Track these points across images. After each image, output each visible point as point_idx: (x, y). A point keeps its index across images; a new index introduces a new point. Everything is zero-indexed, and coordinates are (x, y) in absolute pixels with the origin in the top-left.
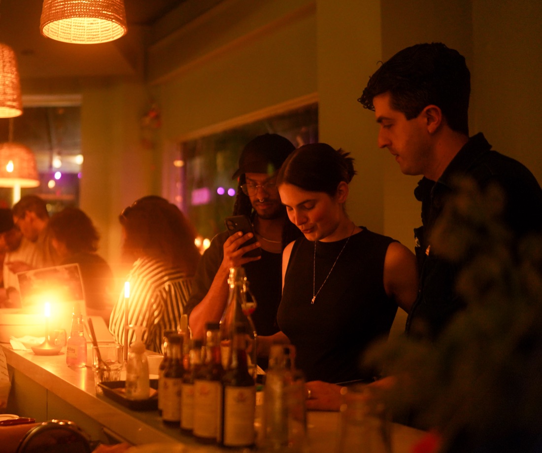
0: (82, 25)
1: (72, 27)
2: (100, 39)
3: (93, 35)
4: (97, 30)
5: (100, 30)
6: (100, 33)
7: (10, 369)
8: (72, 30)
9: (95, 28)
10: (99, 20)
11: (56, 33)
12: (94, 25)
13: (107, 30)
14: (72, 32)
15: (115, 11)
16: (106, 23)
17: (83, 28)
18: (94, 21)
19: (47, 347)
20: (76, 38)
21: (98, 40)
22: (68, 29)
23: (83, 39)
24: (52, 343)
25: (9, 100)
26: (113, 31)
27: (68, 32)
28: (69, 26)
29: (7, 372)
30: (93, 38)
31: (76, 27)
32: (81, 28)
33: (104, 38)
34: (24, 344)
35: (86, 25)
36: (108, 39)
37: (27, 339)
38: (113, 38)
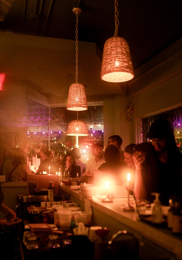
0: (116, 75)
1: (112, 76)
2: (123, 80)
3: (120, 79)
4: (122, 77)
5: (123, 77)
6: (123, 78)
7: (92, 207)
8: (112, 77)
9: (121, 76)
10: (122, 73)
11: (106, 78)
12: (120, 75)
13: (125, 77)
14: (112, 78)
15: (130, 69)
16: (125, 74)
17: (116, 76)
18: (120, 73)
19: (107, 200)
20: (114, 80)
21: (122, 81)
22: (111, 77)
23: (116, 80)
24: (109, 198)
25: (83, 105)
26: (128, 77)
27: (111, 78)
28: (111, 76)
29: (90, 209)
30: (120, 80)
31: (114, 76)
32: (115, 76)
33: (125, 80)
34: (98, 198)
35: (117, 75)
36: (126, 80)
37: (99, 196)
38: (128, 79)
